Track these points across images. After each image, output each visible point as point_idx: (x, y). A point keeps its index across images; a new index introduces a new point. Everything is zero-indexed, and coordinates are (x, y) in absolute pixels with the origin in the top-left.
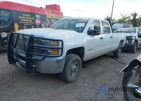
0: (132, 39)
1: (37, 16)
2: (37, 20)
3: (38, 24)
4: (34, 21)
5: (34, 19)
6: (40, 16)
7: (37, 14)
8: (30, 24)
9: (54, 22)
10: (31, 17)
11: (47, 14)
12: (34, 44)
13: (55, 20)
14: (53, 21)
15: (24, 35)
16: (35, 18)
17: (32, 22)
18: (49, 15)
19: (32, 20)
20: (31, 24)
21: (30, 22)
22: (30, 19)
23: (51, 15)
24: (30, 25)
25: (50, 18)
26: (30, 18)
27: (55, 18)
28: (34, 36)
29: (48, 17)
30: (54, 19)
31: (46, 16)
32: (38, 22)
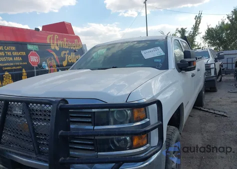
0: (210, 69)
1: (29, 47)
2: (33, 55)
3: (34, 63)
4: (25, 58)
5: (24, 53)
6: (37, 47)
7: (31, 44)
8: (18, 66)
9: (66, 56)
10: (18, 50)
11: (50, 41)
12: (72, 126)
13: (68, 52)
14: (65, 54)
15: (26, 102)
16: (28, 51)
17: (20, 61)
18: (56, 43)
19: (20, 56)
20: (20, 65)
21: (17, 61)
22: (17, 56)
23: (59, 43)
24: (19, 68)
25: (57, 49)
26: (15, 54)
27: (67, 47)
28: (71, 103)
29: (53, 48)
30: (66, 50)
31: (49, 45)
32: (34, 59)
